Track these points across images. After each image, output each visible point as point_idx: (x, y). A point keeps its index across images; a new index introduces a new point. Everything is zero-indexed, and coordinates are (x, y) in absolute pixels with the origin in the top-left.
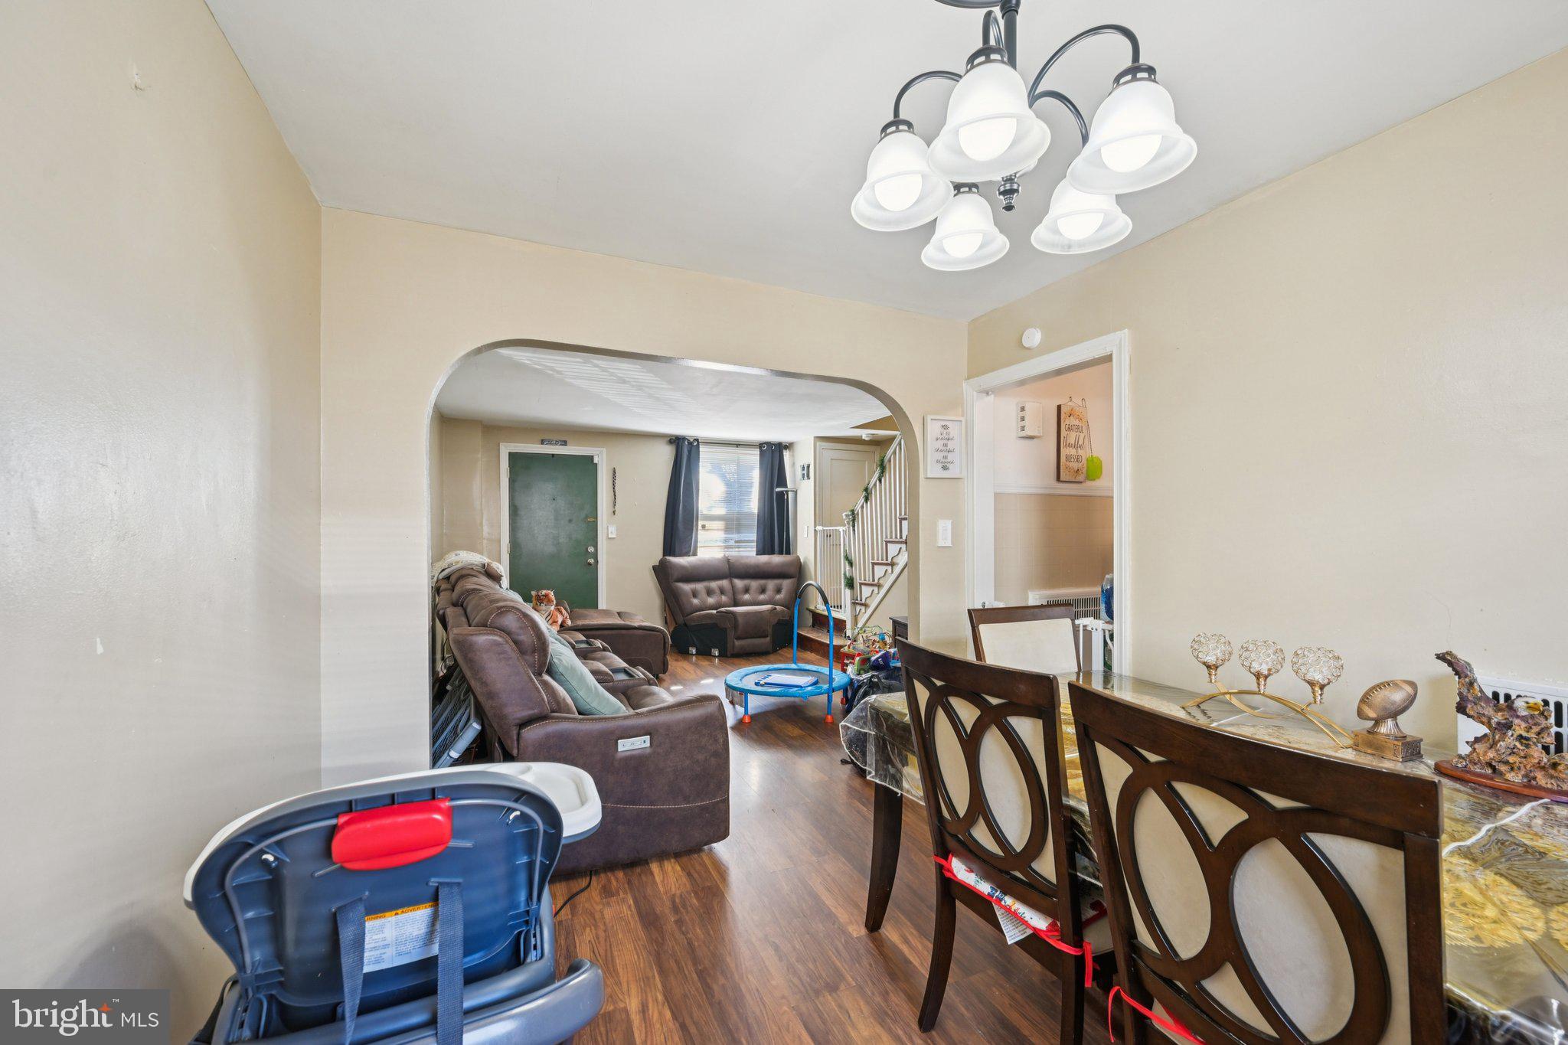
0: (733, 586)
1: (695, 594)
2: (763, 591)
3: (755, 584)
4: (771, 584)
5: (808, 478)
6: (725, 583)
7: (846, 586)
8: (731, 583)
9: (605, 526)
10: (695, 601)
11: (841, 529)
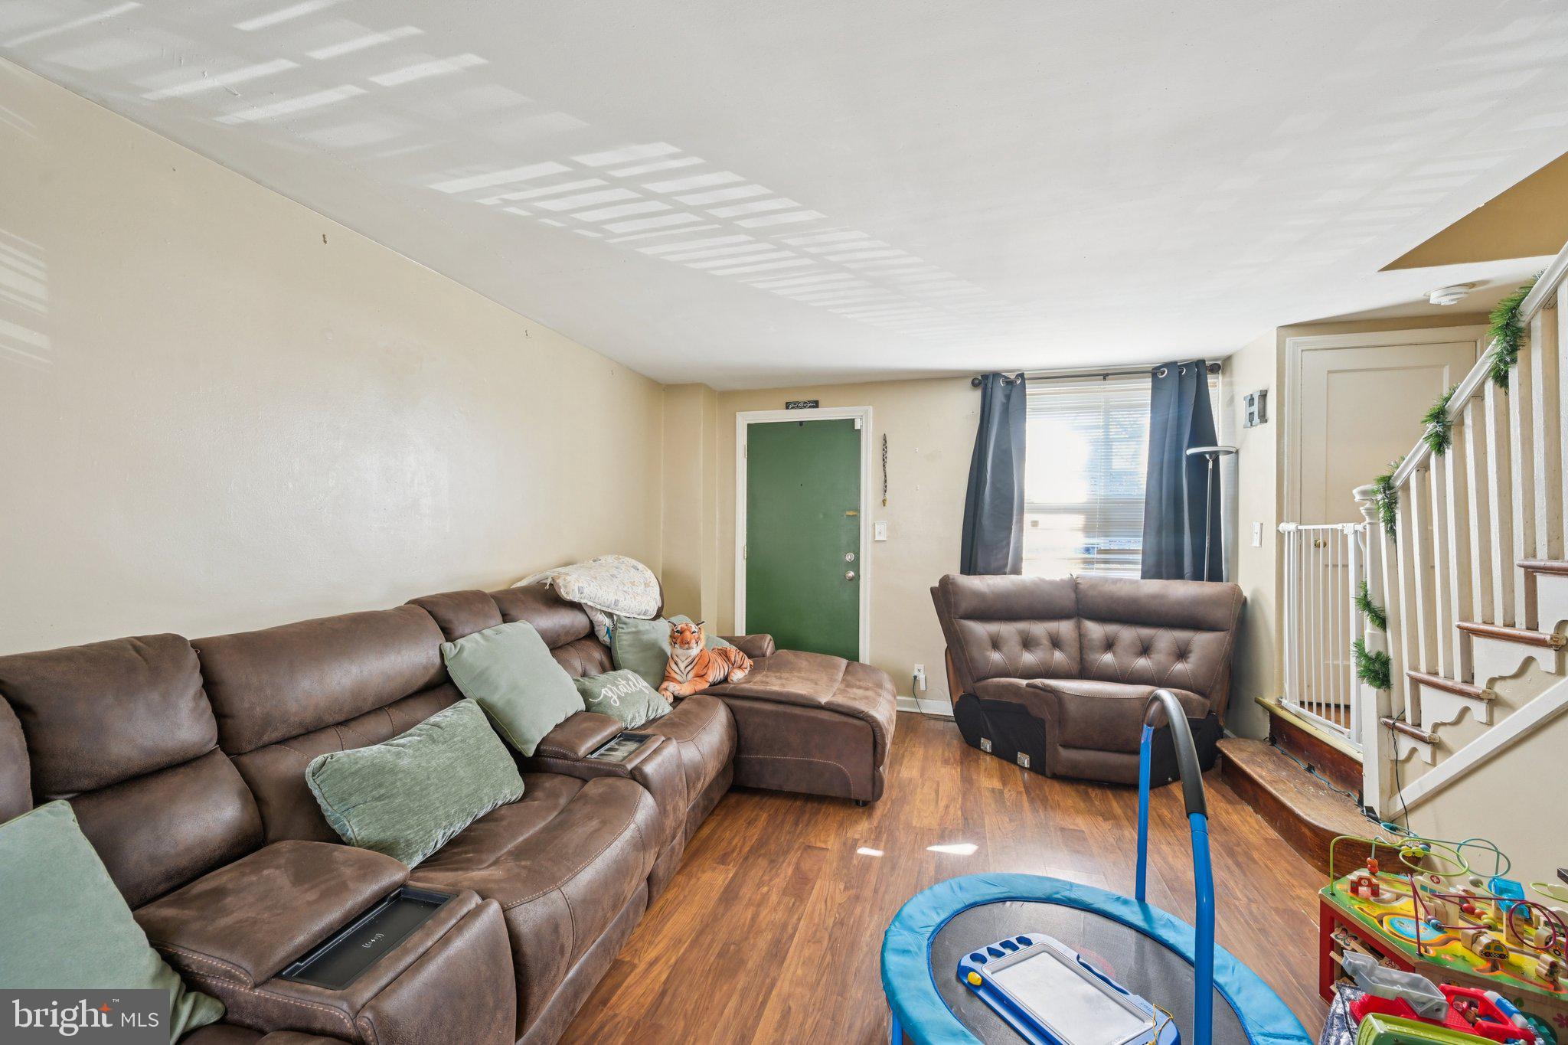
0: (1081, 636)
1: (996, 644)
2: (1145, 650)
3: (1127, 634)
4: (1165, 639)
5: (1263, 418)
6: (1065, 628)
7: (1362, 676)
8: (1079, 627)
9: (870, 523)
10: (996, 657)
11: (1349, 528)
